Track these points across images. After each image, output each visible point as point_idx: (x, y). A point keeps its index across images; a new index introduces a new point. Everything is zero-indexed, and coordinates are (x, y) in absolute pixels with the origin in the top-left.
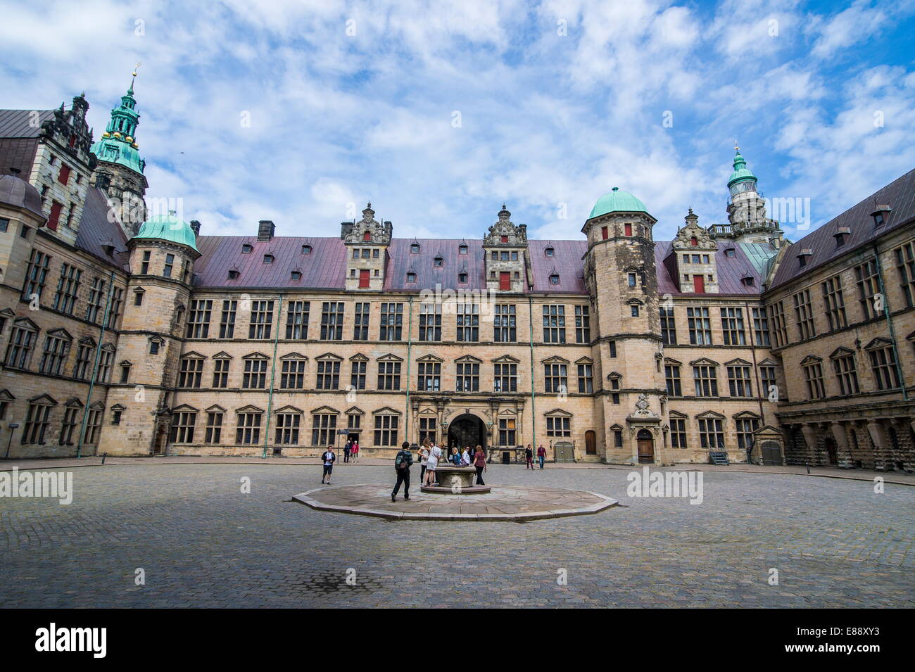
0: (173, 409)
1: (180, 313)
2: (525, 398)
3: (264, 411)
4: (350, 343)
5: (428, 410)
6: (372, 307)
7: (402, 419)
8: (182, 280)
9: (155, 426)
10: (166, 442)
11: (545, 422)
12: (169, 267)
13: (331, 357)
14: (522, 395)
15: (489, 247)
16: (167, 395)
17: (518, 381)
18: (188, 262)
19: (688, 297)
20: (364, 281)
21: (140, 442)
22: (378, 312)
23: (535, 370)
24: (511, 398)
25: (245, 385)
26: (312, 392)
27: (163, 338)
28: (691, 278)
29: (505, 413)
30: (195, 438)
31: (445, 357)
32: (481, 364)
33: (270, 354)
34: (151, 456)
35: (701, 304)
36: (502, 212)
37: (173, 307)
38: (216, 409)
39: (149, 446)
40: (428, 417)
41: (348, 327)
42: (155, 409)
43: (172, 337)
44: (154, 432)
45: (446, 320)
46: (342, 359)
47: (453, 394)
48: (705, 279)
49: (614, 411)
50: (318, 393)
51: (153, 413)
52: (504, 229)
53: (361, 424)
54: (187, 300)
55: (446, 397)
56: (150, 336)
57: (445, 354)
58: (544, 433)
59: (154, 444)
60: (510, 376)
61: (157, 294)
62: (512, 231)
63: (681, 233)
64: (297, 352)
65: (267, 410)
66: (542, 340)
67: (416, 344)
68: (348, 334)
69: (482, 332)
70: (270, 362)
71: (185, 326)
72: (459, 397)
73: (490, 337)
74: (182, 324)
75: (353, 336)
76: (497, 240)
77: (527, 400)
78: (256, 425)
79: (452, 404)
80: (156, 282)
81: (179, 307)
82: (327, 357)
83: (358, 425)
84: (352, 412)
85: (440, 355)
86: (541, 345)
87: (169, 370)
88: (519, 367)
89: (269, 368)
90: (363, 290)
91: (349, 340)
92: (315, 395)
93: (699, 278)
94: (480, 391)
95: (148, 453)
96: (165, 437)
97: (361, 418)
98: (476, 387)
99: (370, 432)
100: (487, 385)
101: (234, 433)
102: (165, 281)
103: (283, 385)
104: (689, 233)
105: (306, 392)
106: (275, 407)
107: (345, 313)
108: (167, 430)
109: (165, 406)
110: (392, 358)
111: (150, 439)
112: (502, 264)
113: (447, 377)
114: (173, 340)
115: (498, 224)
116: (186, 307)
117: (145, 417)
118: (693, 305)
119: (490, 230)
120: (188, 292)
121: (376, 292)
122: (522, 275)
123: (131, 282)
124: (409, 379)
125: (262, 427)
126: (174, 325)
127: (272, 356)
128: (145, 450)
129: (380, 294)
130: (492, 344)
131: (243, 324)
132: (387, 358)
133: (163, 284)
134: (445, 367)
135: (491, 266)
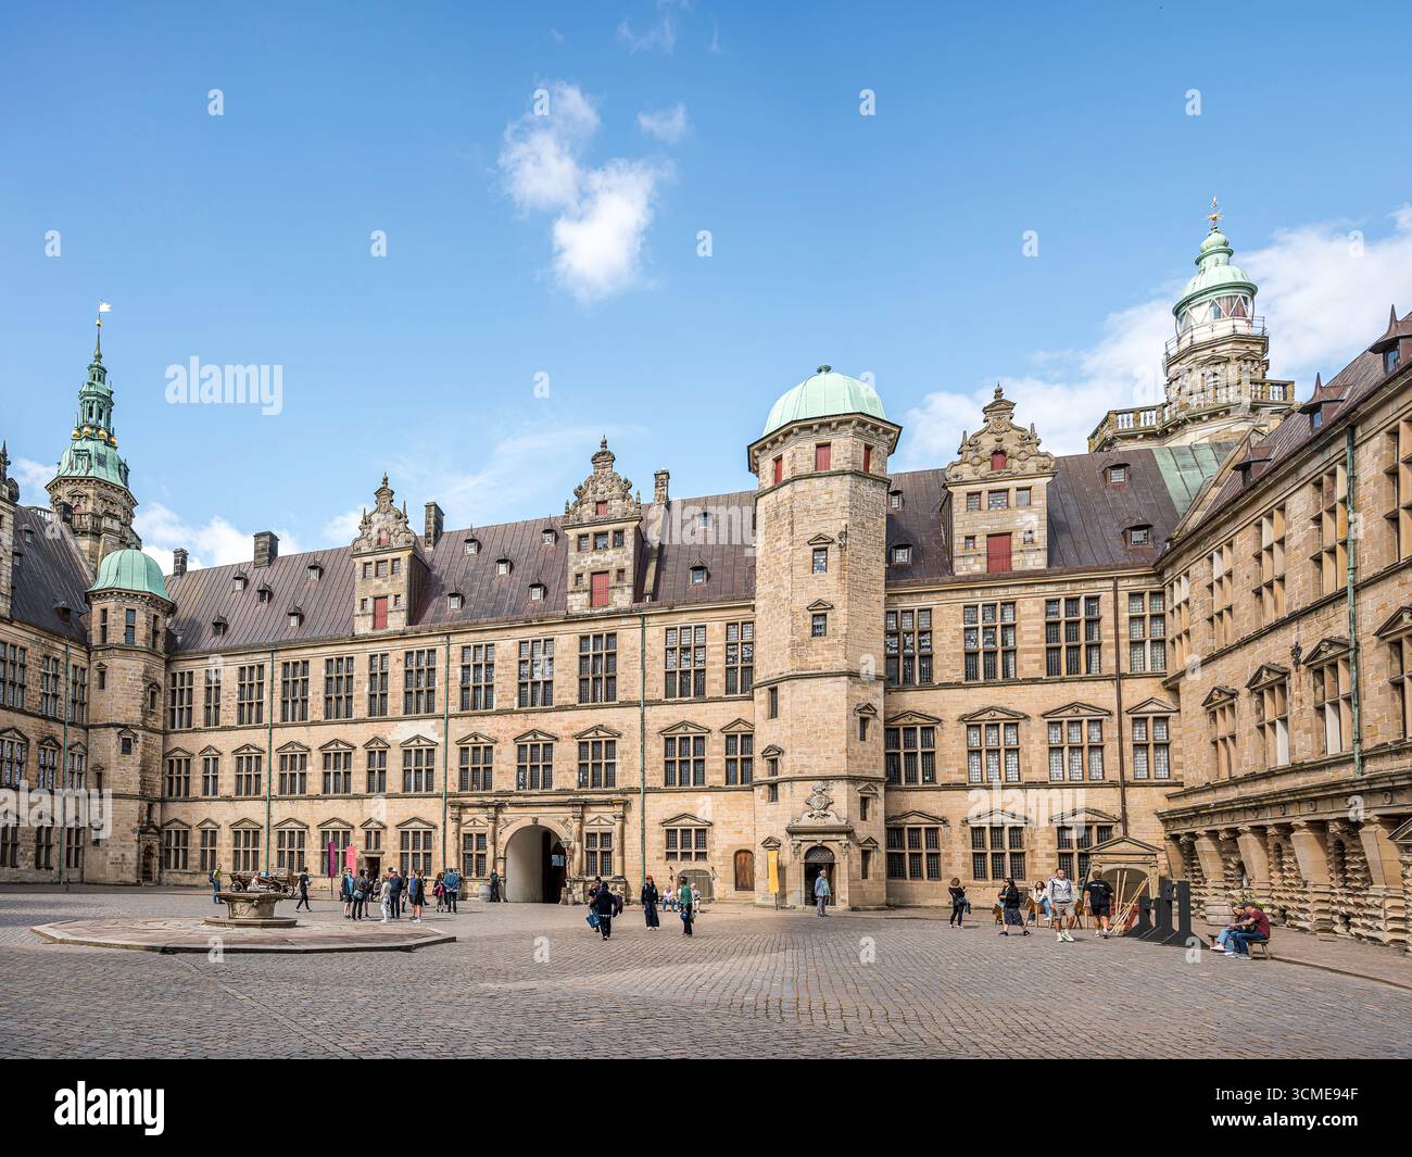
0: (162, 826)
1: (153, 694)
2: (630, 796)
3: (262, 827)
4: (363, 721)
5: (477, 820)
6: (392, 659)
7: (438, 835)
8: (150, 646)
9: (139, 847)
10: (158, 867)
11: (663, 838)
12: (130, 628)
13: (341, 746)
14: (622, 792)
15: (573, 527)
16: (150, 807)
17: (618, 769)
18: (156, 617)
19: (970, 583)
20: (378, 618)
21: (125, 867)
22: (401, 668)
23: (647, 748)
24: (605, 797)
25: (238, 792)
26: (317, 797)
27: (135, 731)
28: (981, 543)
29: (595, 822)
30: (190, 863)
31: (501, 736)
32: (555, 744)
33: (264, 745)
34: (138, 884)
35: (1000, 595)
36: (598, 455)
37: (142, 686)
38: (208, 825)
39: (134, 872)
40: (474, 831)
41: (360, 697)
42: (136, 825)
43: (145, 728)
44: (139, 855)
45: (502, 672)
46: (354, 748)
47: (509, 794)
48: (1014, 542)
49: (768, 815)
50: (325, 799)
51: (134, 831)
52: (601, 487)
53: (382, 843)
54: (163, 674)
55: (500, 799)
56: (119, 729)
57: (499, 731)
58: (659, 855)
59: (140, 870)
60: (604, 761)
61: (120, 671)
62: (616, 491)
63: (970, 445)
64: (295, 740)
65: (265, 824)
66: (660, 695)
67: (456, 716)
68: (360, 708)
69: (559, 687)
70: (265, 757)
71: (165, 711)
72: (521, 799)
73: (571, 695)
74: (160, 710)
75: (366, 710)
76: (588, 512)
77: (631, 800)
78: (254, 846)
79: (510, 810)
80: (117, 652)
81: (151, 686)
82: (334, 747)
83: (377, 846)
84: (370, 826)
85: (493, 734)
86: (659, 703)
87: (148, 775)
88: (620, 745)
89: (265, 766)
90: (379, 632)
91: (362, 717)
92: (321, 801)
93: (1000, 538)
94: (555, 787)
95: (134, 881)
96: (155, 861)
97: (382, 835)
98: (548, 783)
99: (394, 855)
100: (565, 777)
101: (231, 856)
102: (127, 648)
103: (282, 791)
104: (988, 443)
105: (311, 798)
106: (275, 820)
107: (355, 673)
108: (156, 851)
109: (149, 821)
110: (423, 742)
111: (135, 864)
112: (596, 557)
113: (503, 767)
114: (149, 734)
115: (592, 480)
116: (162, 685)
117: (125, 835)
118: (979, 598)
119: (576, 493)
120: (163, 662)
121: (396, 632)
122: (629, 577)
123: (93, 654)
124: (447, 772)
125: (262, 849)
126: (148, 710)
127: (267, 749)
128: (131, 877)
129: (402, 636)
130: (574, 708)
131: (230, 703)
132: (415, 742)
133: (125, 653)
134: (499, 753)
135: (575, 564)
